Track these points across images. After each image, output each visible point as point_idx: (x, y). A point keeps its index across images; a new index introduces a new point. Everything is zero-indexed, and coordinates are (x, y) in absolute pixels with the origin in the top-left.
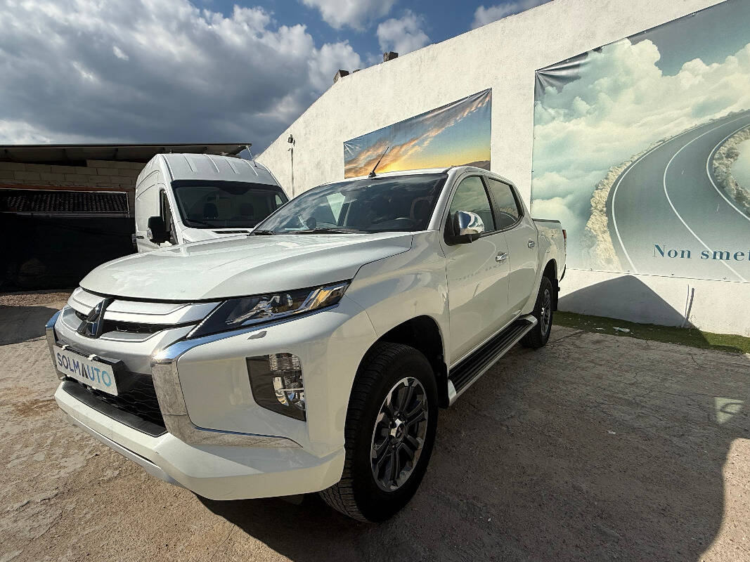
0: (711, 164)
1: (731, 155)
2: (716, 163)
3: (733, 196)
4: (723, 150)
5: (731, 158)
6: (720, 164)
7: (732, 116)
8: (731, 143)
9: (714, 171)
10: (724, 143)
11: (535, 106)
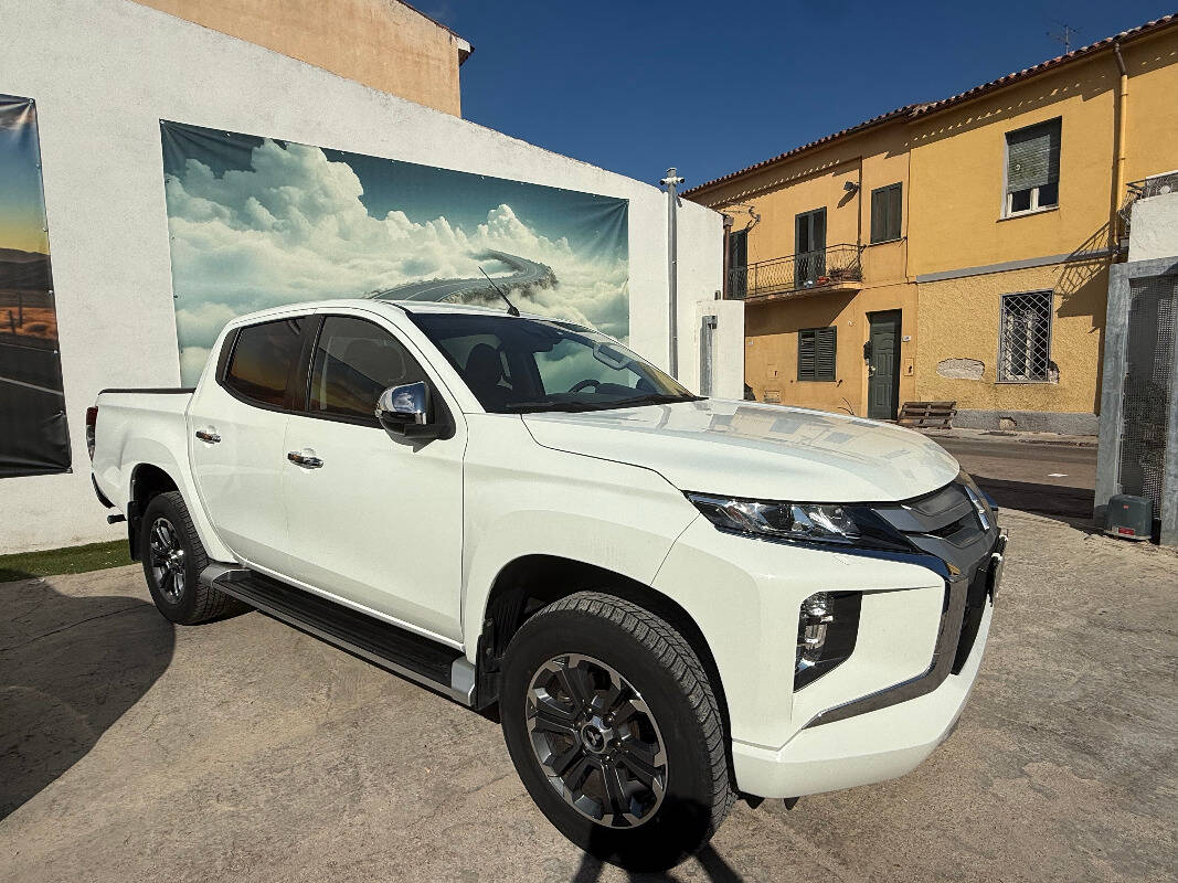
7: (436, 283)
11: (166, 182)
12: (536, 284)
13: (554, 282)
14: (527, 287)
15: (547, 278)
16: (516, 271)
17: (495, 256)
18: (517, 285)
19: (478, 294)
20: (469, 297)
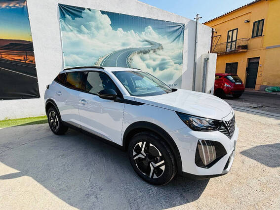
1: (131, 59)
2: (128, 61)
7: (130, 49)
10: (129, 56)
11: (61, 21)
12: (157, 49)
13: (162, 48)
16: (152, 45)
17: (147, 41)
18: (152, 49)
19: (141, 52)
20: (139, 53)
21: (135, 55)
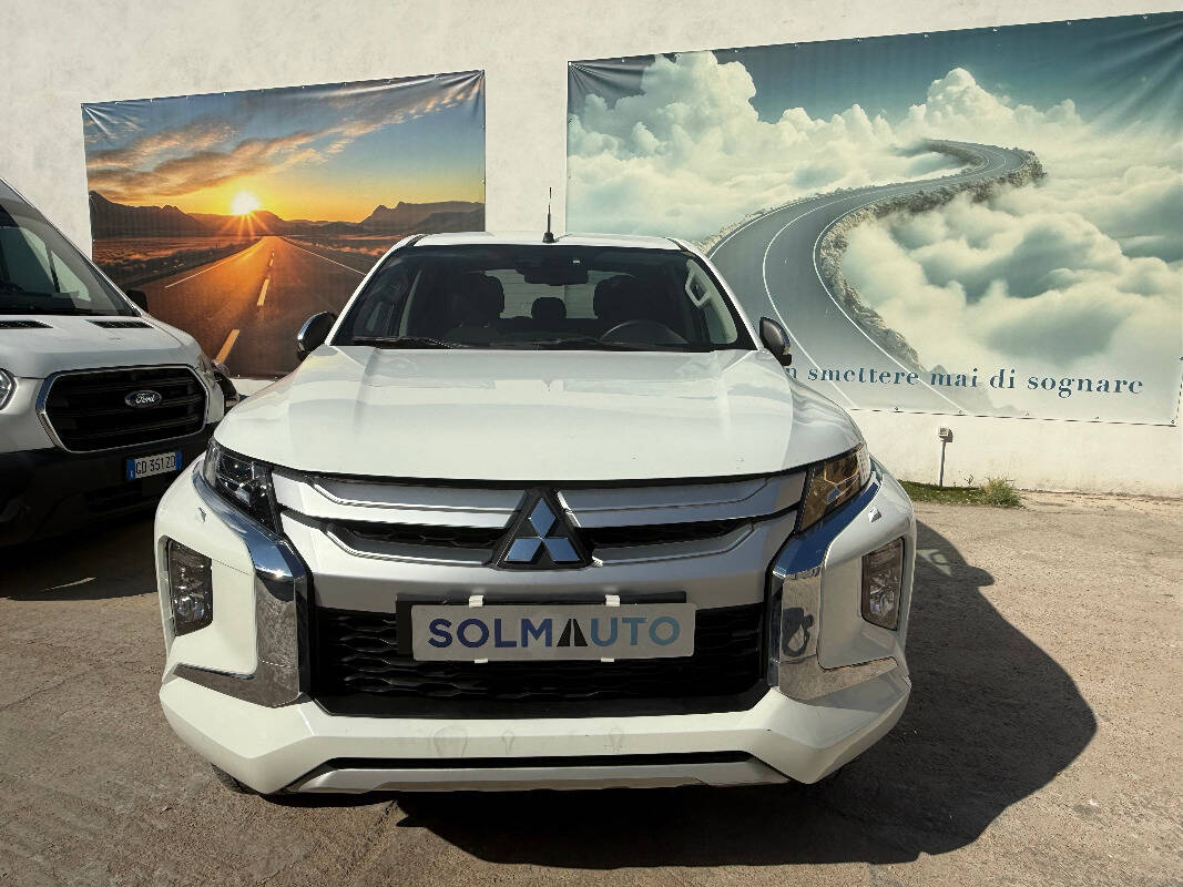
0: (818, 253)
1: (840, 244)
2: (824, 253)
3: (842, 299)
4: (831, 236)
5: (840, 248)
6: (828, 254)
7: (839, 194)
8: (839, 229)
9: (821, 262)
10: (831, 227)
11: (569, 122)
12: (1002, 181)
13: (1037, 174)
14: (985, 187)
15: (1025, 168)
16: (968, 166)
17: (934, 147)
18: (966, 187)
19: (899, 205)
20: (882, 212)
21: (863, 225)
